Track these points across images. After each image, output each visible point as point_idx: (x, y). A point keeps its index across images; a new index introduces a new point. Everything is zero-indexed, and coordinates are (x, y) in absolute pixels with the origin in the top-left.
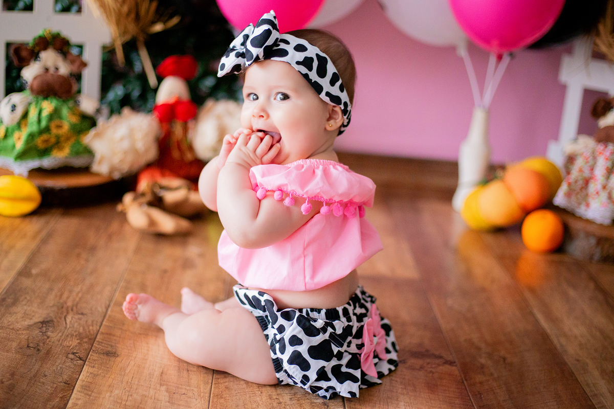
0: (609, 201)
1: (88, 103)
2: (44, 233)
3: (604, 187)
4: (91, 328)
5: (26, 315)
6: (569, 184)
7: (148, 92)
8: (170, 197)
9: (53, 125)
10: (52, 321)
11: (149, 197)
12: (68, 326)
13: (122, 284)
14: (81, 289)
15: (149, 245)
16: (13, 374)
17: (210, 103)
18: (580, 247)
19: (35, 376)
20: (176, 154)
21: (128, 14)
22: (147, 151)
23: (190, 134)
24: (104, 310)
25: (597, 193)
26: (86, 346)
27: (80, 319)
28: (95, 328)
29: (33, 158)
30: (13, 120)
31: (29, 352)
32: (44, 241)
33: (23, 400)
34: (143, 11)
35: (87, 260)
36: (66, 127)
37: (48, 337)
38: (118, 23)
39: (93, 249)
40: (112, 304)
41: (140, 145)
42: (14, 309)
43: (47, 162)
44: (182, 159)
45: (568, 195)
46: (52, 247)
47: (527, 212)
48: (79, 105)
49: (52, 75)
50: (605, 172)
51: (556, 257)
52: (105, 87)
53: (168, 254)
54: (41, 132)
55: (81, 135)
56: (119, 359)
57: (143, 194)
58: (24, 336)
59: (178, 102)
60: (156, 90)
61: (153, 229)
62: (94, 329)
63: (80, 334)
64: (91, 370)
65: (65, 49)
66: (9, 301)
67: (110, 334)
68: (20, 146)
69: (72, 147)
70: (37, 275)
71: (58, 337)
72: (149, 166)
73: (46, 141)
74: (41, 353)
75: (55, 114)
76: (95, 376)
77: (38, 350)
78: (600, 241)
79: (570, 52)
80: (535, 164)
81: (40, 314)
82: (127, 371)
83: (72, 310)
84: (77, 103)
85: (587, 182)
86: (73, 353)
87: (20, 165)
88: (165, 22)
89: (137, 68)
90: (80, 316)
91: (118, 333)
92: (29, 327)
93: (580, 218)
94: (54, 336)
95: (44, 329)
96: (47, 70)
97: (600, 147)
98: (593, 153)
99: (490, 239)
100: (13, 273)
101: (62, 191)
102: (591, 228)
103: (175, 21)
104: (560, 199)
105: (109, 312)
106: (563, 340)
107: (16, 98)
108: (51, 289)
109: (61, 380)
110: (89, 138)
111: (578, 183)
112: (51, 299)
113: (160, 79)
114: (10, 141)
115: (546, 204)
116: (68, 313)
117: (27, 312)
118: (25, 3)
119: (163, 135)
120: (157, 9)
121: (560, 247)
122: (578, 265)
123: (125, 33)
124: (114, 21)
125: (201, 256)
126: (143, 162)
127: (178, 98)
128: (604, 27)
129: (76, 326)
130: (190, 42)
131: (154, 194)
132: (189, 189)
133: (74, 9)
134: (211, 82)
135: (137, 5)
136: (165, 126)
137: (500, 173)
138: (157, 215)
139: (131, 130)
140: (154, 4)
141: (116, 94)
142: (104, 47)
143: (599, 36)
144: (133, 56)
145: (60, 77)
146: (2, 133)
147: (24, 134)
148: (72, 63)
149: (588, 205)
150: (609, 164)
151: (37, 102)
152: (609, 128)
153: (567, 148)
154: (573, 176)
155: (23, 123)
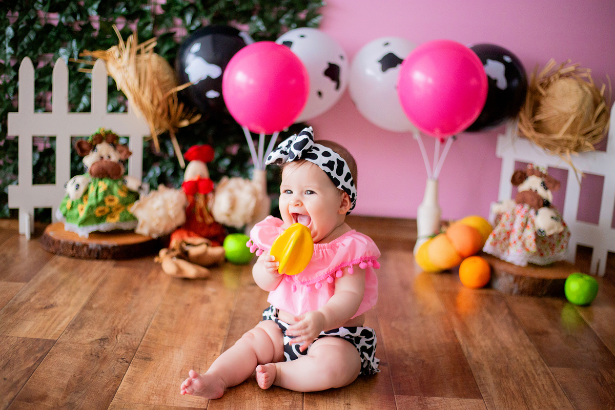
0: (523, 248)
1: (133, 181)
2: (101, 279)
3: (520, 238)
4: (134, 343)
5: (89, 335)
6: (494, 235)
7: (178, 172)
8: (194, 251)
9: (107, 199)
10: (107, 338)
11: (178, 252)
12: (119, 342)
13: (157, 314)
14: (128, 317)
15: (177, 287)
17: (225, 180)
18: (503, 283)
20: (199, 219)
21: (162, 114)
22: (177, 217)
23: (210, 204)
24: (144, 331)
25: (515, 242)
26: (131, 354)
27: (127, 337)
28: (137, 343)
29: (92, 224)
30: (77, 196)
31: (91, 358)
34: (173, 111)
35: (132, 298)
36: (117, 200)
37: (105, 349)
38: (154, 122)
39: (136, 290)
40: (149, 327)
41: (172, 213)
42: (81, 331)
43: (103, 227)
44: (204, 222)
45: (494, 244)
46: (107, 289)
47: (463, 258)
48: (126, 184)
49: (106, 162)
50: (520, 226)
51: (484, 291)
52: (146, 167)
53: (192, 292)
54: (98, 205)
55: (128, 207)
56: (152, 362)
57: (174, 250)
58: (88, 348)
59: (200, 180)
60: (184, 170)
61: (180, 276)
63: (126, 347)
64: (134, 369)
65: (115, 142)
66: (78, 325)
67: (147, 347)
68: (82, 215)
69: (120, 215)
70: (96, 308)
71: (112, 349)
72: (179, 228)
73: (101, 211)
74: (100, 359)
75: (109, 191)
76: (136, 372)
77: (98, 357)
78: (517, 278)
79: (503, 132)
80: (472, 221)
81: (99, 334)
82: (158, 370)
83: (121, 331)
84: (124, 182)
85: (508, 234)
86: (122, 359)
87: (83, 230)
88: (189, 120)
89: (171, 153)
90: (127, 335)
91: (153, 346)
92: (92, 342)
93: (504, 262)
94: (109, 348)
95: (102, 343)
96: (102, 158)
97: (519, 207)
98: (513, 211)
99: (436, 279)
100: (80, 307)
101: (114, 247)
102: (510, 269)
103: (197, 118)
104: (487, 248)
105: (147, 332)
106: (470, 349)
107: (79, 179)
108: (107, 318)
109: (113, 374)
110: (134, 209)
111: (502, 235)
112: (107, 324)
113: (187, 162)
114: (75, 211)
115: (478, 252)
116: (118, 333)
117: (90, 333)
118: (84, 105)
119: (188, 205)
120: (184, 110)
121: (488, 283)
122: (501, 297)
123: (160, 128)
124: (151, 119)
125: (215, 294)
126: (174, 225)
127: (200, 176)
128: (524, 115)
129: (124, 341)
130: (211, 132)
131: (182, 249)
132: (208, 245)
133: (122, 109)
134: (226, 162)
135: (169, 107)
136: (191, 198)
137: (444, 229)
138: (183, 264)
139: (165, 202)
140: (182, 106)
141: (155, 172)
142: (145, 138)
143: (521, 121)
144: (168, 143)
145: (111, 162)
146: (69, 206)
147: (86, 206)
148: (121, 152)
149: (508, 252)
150: (524, 220)
151: (95, 182)
152: (524, 192)
153: (495, 208)
154: (497, 230)
155: (84, 198)
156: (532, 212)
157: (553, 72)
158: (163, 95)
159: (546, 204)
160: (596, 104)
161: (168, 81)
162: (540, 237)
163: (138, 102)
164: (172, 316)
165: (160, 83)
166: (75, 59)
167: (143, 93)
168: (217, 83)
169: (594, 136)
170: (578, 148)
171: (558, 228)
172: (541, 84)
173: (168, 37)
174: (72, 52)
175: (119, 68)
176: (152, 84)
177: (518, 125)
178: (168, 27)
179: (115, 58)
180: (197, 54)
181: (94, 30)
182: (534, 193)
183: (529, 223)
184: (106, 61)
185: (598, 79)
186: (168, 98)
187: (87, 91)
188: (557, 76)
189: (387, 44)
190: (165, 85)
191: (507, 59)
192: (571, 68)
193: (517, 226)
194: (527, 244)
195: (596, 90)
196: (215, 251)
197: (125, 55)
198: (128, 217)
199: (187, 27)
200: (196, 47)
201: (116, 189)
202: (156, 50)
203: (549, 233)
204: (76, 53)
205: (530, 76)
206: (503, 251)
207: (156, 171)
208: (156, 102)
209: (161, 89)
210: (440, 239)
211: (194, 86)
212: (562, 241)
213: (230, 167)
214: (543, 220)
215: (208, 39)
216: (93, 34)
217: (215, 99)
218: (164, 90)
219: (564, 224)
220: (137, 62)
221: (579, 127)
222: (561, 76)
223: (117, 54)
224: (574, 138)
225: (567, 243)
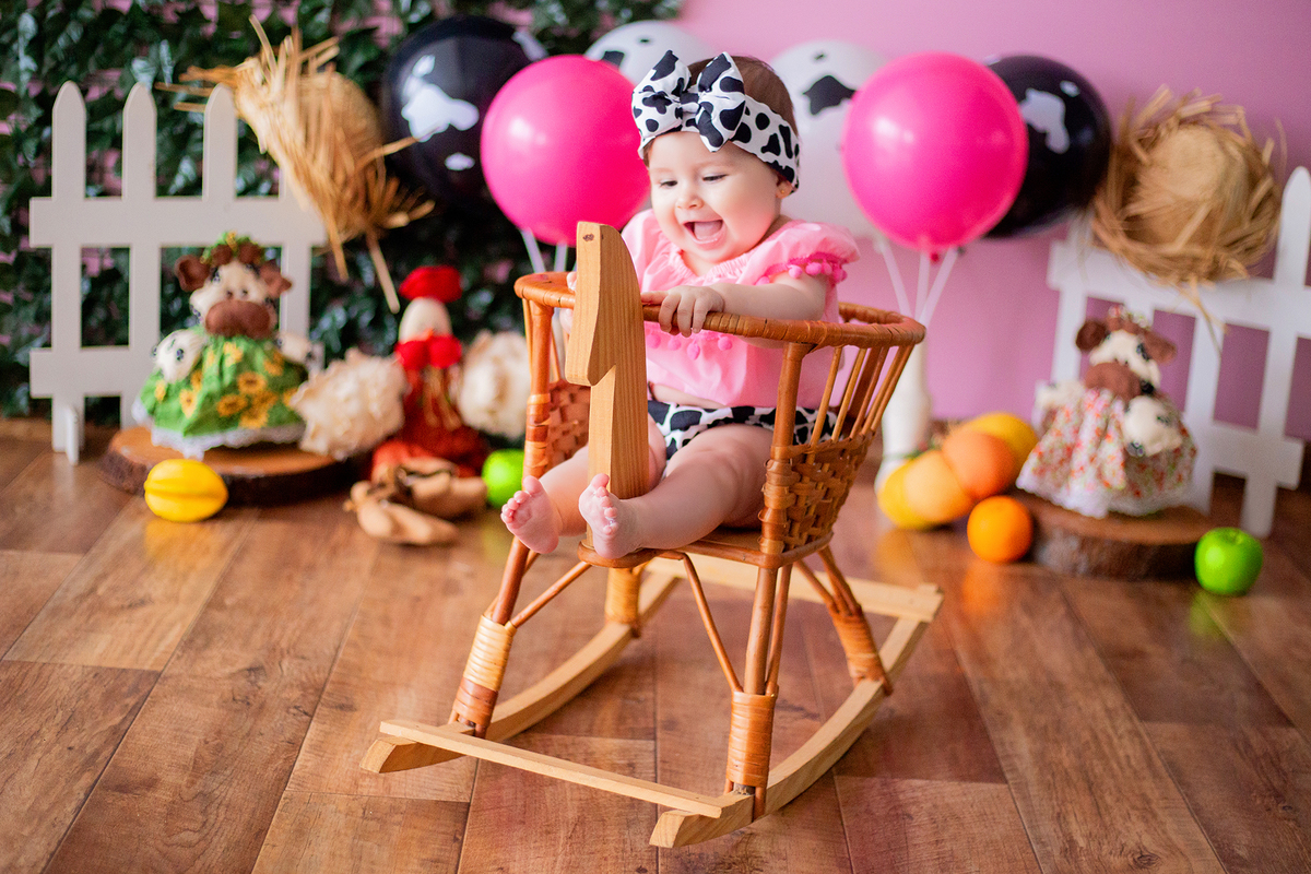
0: (1098, 481)
2: (235, 547)
3: (1092, 460)
4: (316, 675)
6: (1041, 456)
7: (385, 319)
8: (423, 488)
9: (241, 381)
10: (262, 667)
11: (391, 489)
12: (285, 674)
13: (356, 617)
14: (299, 625)
15: (393, 561)
16: (219, 733)
17: (483, 337)
18: (1058, 553)
19: (248, 735)
20: (432, 420)
21: (353, 202)
22: (386, 416)
23: (453, 388)
24: (333, 653)
25: (1082, 469)
26: (312, 698)
27: (300, 665)
28: (323, 676)
29: (211, 430)
31: (236, 706)
32: (238, 558)
33: (236, 763)
34: (375, 195)
35: (303, 585)
37: (260, 688)
39: (311, 568)
40: (343, 645)
41: (376, 408)
42: (208, 653)
43: (233, 437)
44: (442, 426)
45: (1040, 472)
46: (250, 567)
47: (975, 500)
48: (280, 347)
49: (239, 302)
50: (1094, 435)
51: (1019, 569)
52: (317, 308)
53: (421, 574)
54: (224, 392)
55: (285, 394)
56: (357, 714)
57: (382, 485)
58: (226, 687)
59: (434, 339)
60: (399, 316)
61: (398, 538)
62: (320, 677)
63: (302, 683)
64: (321, 727)
65: (258, 261)
66: (200, 641)
67: (344, 683)
68: (191, 413)
69: (270, 412)
70: (233, 607)
71: (273, 688)
72: (390, 439)
74: (253, 708)
75: (245, 363)
76: (327, 734)
77: (248, 704)
78: (1086, 543)
79: (1063, 236)
80: (996, 424)
81: (244, 660)
82: (369, 728)
83: (288, 652)
84: (277, 344)
85: (1069, 451)
86: (296, 707)
87: (192, 443)
88: (409, 211)
89: (368, 278)
90: (301, 661)
91: (354, 681)
92: (232, 676)
93: (1060, 508)
94: (267, 686)
95: (253, 677)
96: (230, 294)
97: (1090, 396)
98: (1079, 406)
99: (921, 543)
100: (199, 605)
101: (257, 480)
102: (1073, 524)
103: (427, 208)
104: (1026, 480)
105: (340, 655)
106: (987, 687)
107: (183, 338)
108: (256, 626)
109: (282, 738)
110: (297, 399)
111: (1055, 454)
112: (258, 639)
113: (404, 302)
114: (174, 405)
115: (1008, 488)
116: (283, 656)
117: (226, 656)
118: (186, 177)
119: (409, 390)
120: (398, 191)
121: (1027, 552)
122: (1052, 580)
123: (347, 228)
124: (331, 213)
125: (471, 575)
126: (380, 433)
127: (434, 331)
128: (1105, 203)
129: (295, 672)
130: (452, 235)
131: (399, 483)
132: (452, 474)
133: (265, 187)
134: (485, 298)
135: (366, 185)
136: (414, 376)
137: (937, 440)
138: (404, 515)
139: (362, 384)
140: (394, 185)
141: (334, 319)
142: (314, 249)
143: (1097, 216)
144: (361, 259)
145: (251, 304)
146: (160, 392)
147: (197, 394)
148: (269, 282)
149: (1068, 487)
150: (1100, 424)
151: (217, 345)
152: (1103, 366)
153: (1044, 397)
154: (1047, 442)
155: (194, 376)
156: (1118, 406)
157: (1167, 112)
158: (355, 164)
159: (1147, 390)
160: (1253, 181)
161: (365, 130)
162: (1134, 460)
163: (302, 177)
164: (386, 621)
165: (350, 137)
166: (167, 84)
167: (314, 157)
168: (469, 140)
169: (1249, 250)
170: (1215, 274)
171: (1170, 440)
172: (1141, 141)
173: (363, 36)
174: (160, 67)
175: (262, 106)
176: (332, 140)
177: (1091, 223)
178: (362, 17)
179: (255, 84)
180: (429, 79)
181: (206, 21)
182: (1120, 367)
183: (1112, 430)
184: (234, 89)
185: (1260, 126)
186: (365, 169)
187: (193, 148)
188: (1172, 122)
189: (820, 57)
190: (360, 140)
191: (1070, 89)
192: (1202, 106)
193: (1087, 435)
194: (1107, 473)
195: (1254, 152)
196: (467, 487)
197: (276, 79)
198: (284, 416)
199: (403, 16)
200: (425, 64)
201: (260, 359)
202: (339, 64)
203: (1152, 450)
204: (168, 71)
205: (1118, 121)
206: (1059, 486)
207: (337, 316)
208: (340, 178)
209: (352, 150)
210: (929, 462)
211: (419, 145)
212: (1180, 467)
213: (493, 308)
214: (1141, 423)
215: (448, 46)
216: (205, 29)
217: (465, 171)
218: (358, 151)
219: (1184, 432)
220: (300, 93)
221: (1218, 228)
222: (1183, 122)
223: (258, 76)
224: (1206, 253)
225: (1190, 470)
